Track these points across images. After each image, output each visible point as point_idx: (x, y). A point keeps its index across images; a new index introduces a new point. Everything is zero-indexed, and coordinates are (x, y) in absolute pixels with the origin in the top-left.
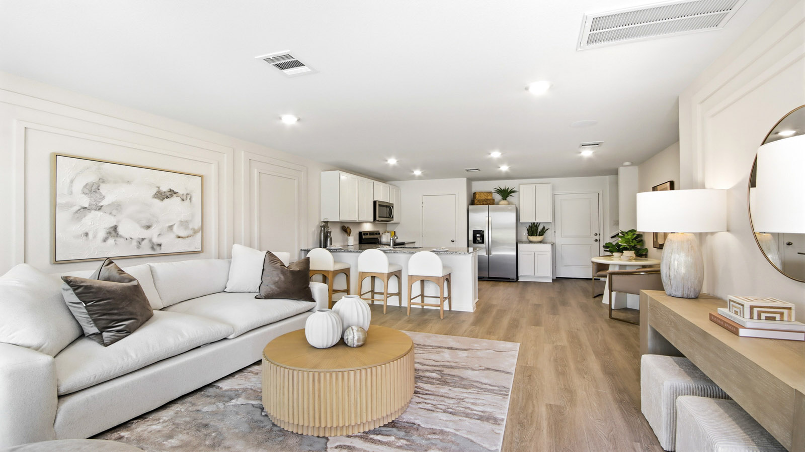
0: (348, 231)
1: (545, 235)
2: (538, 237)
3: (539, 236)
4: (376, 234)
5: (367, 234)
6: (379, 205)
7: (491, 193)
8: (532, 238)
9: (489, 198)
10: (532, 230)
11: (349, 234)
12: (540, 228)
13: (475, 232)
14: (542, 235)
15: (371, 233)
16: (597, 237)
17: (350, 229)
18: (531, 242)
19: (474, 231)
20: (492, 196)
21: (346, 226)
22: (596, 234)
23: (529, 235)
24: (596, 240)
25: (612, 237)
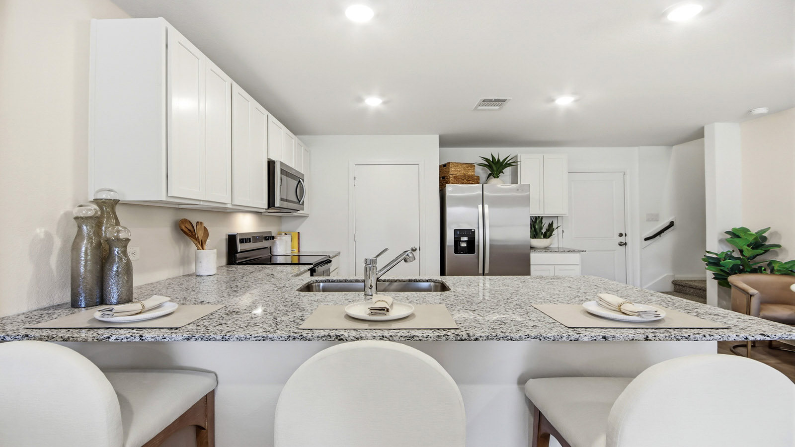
0: (200, 234)
1: (553, 236)
2: (543, 240)
3: (545, 238)
4: (266, 239)
5: (249, 240)
6: (282, 171)
7: (471, 165)
8: (538, 242)
9: (470, 173)
10: (535, 228)
11: (202, 244)
12: (546, 224)
13: (459, 233)
14: (549, 237)
15: (256, 238)
16: (622, 239)
17: (206, 230)
19: (455, 231)
20: (474, 171)
21: (194, 218)
22: (621, 235)
23: (532, 237)
24: (621, 244)
25: (646, 239)
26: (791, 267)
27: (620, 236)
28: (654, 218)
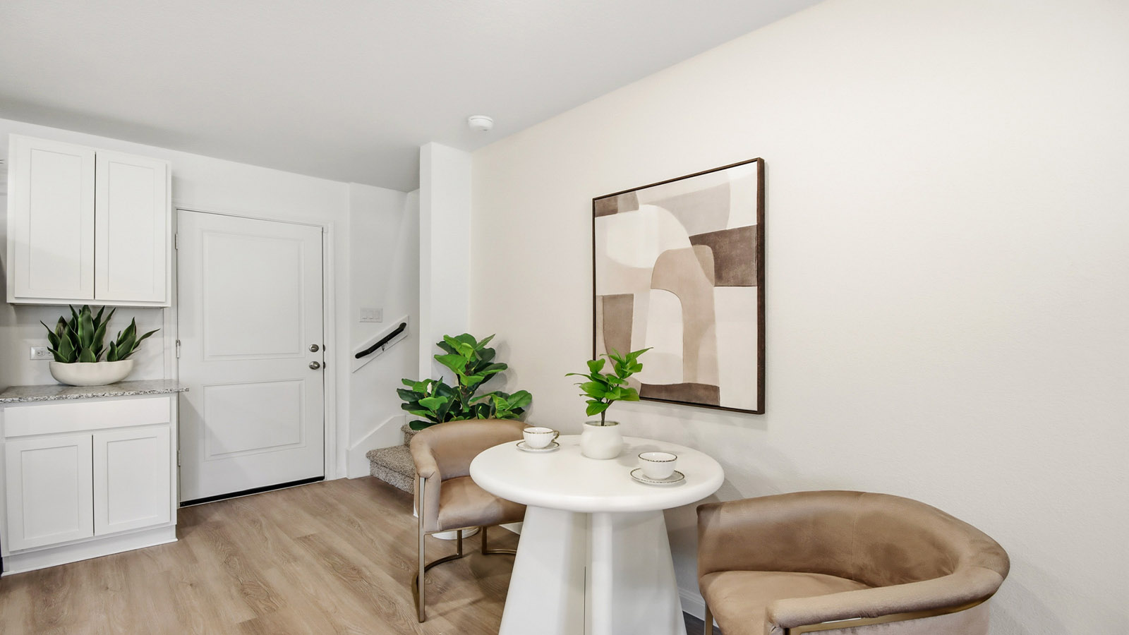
1: (137, 354)
2: (104, 364)
3: (110, 358)
8: (73, 371)
10: (72, 336)
14: (122, 357)
16: (317, 358)
18: (66, 387)
22: (315, 348)
23: (58, 359)
24: (315, 367)
25: (358, 356)
26: (517, 403)
27: (313, 351)
28: (375, 316)
